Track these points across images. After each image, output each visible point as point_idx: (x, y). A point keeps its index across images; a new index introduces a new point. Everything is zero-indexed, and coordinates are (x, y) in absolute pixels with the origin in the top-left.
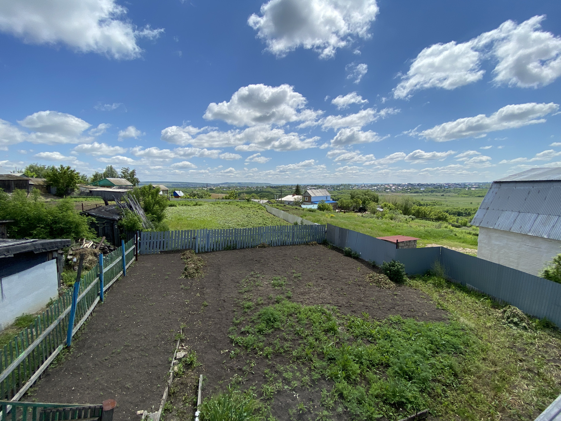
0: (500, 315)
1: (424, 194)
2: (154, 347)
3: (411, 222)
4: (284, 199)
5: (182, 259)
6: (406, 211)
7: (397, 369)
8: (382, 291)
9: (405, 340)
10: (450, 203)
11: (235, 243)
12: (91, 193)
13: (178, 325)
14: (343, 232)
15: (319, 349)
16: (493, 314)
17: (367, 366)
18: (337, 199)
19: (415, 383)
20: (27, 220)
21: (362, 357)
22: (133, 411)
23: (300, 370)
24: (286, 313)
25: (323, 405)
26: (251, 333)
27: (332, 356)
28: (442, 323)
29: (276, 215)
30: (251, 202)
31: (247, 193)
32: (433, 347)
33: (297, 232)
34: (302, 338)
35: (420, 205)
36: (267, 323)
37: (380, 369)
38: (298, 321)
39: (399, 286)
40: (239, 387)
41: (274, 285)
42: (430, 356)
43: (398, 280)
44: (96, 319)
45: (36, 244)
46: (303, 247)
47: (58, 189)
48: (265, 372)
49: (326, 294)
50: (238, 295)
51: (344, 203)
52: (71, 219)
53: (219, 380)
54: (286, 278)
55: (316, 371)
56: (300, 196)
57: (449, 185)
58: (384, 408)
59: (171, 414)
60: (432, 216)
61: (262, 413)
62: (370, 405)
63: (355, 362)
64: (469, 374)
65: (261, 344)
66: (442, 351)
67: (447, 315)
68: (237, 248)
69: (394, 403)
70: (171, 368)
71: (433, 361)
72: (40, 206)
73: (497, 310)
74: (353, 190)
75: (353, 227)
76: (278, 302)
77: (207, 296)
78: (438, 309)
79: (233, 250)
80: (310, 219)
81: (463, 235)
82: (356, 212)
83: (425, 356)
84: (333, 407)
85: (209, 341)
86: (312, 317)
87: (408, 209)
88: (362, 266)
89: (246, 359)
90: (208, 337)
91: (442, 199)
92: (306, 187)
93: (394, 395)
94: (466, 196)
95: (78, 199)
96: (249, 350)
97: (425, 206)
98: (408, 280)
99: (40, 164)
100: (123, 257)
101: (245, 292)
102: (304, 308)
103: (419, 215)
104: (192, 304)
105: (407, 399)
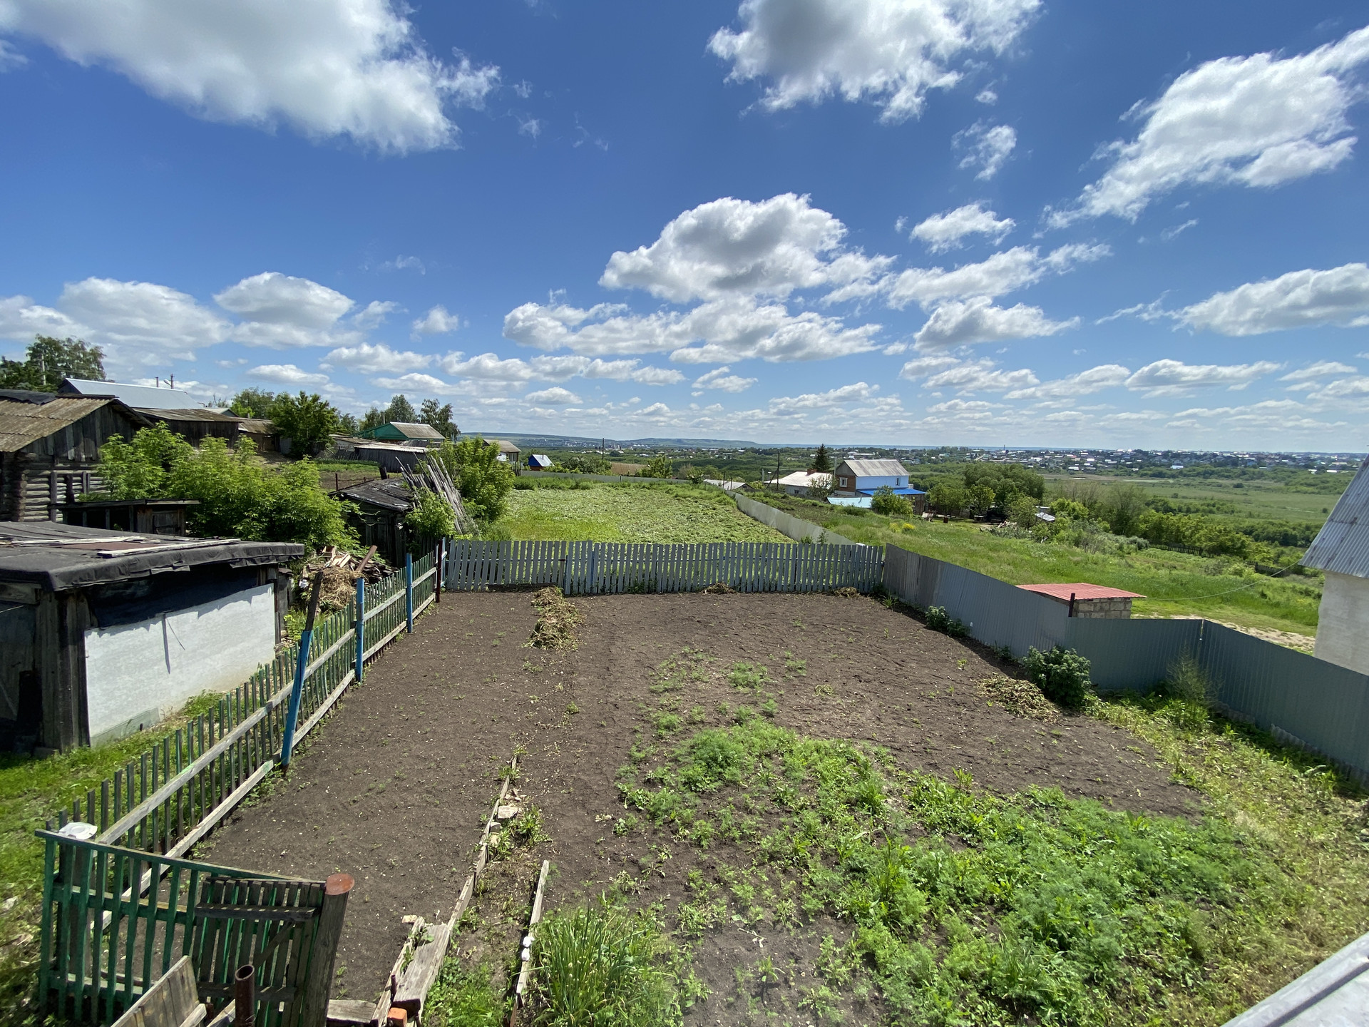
0: (1356, 815)
1: (1182, 480)
2: (454, 787)
3: (1133, 554)
4: (784, 481)
5: (533, 605)
6: (1122, 525)
7: (1028, 918)
8: (1018, 724)
9: (1064, 852)
10: (1262, 509)
11: (653, 577)
12: (358, 455)
13: (510, 747)
14: (928, 566)
15: (827, 842)
16: (1336, 811)
17: (950, 899)
18: (928, 484)
19: (1074, 958)
20: (226, 501)
21: (938, 876)
22: (395, 913)
23: (775, 884)
24: (757, 751)
25: (821, 974)
26: (669, 785)
27: (860, 863)
28: (1180, 822)
29: (761, 518)
30: (702, 486)
31: (695, 464)
32: (1143, 878)
33: (806, 560)
34: (790, 812)
35: (1168, 509)
36: (709, 766)
37: (985, 913)
38: (783, 773)
39: (1070, 715)
40: (625, 900)
41: (735, 683)
42: (1130, 900)
43: (1068, 700)
44: (345, 717)
45: (236, 549)
46: (818, 601)
47: (294, 444)
48: (691, 875)
49: (865, 716)
50: (648, 695)
51: (944, 496)
52: (308, 504)
53: (586, 878)
54: (765, 668)
55: (814, 891)
56: (825, 475)
57: (1260, 459)
58: (980, 1007)
59: (474, 936)
60: (1199, 540)
61: (673, 966)
62: (942, 992)
63: (919, 885)
64: (1235, 958)
65: (689, 811)
66: (1167, 892)
67: (1199, 802)
68: (659, 589)
69: (1009, 1000)
70: (484, 837)
71: (1136, 910)
72: (252, 474)
73: (1350, 801)
74: (974, 463)
75: (964, 558)
76: (739, 721)
77: (578, 692)
78: (1175, 784)
79: (648, 593)
80: (846, 533)
81: (1285, 596)
82: (978, 521)
83: (1113, 897)
84: (845, 981)
85: (572, 789)
86: (820, 767)
87: (1129, 519)
88: (972, 656)
89: (651, 842)
90: (570, 781)
91: (1238, 496)
92: (845, 452)
93: (1011, 980)
94: (1311, 489)
95: (331, 466)
96: (659, 822)
97: (1181, 514)
98: (1098, 702)
99: (263, 389)
100: (408, 590)
101: (666, 690)
102: (802, 742)
103: (1160, 537)
104: (544, 705)
105: (1047, 995)
